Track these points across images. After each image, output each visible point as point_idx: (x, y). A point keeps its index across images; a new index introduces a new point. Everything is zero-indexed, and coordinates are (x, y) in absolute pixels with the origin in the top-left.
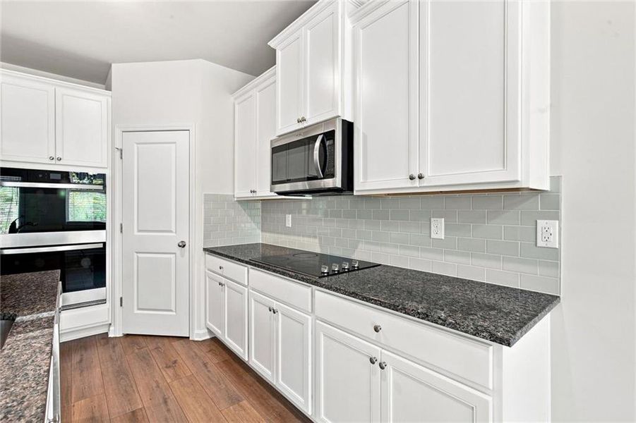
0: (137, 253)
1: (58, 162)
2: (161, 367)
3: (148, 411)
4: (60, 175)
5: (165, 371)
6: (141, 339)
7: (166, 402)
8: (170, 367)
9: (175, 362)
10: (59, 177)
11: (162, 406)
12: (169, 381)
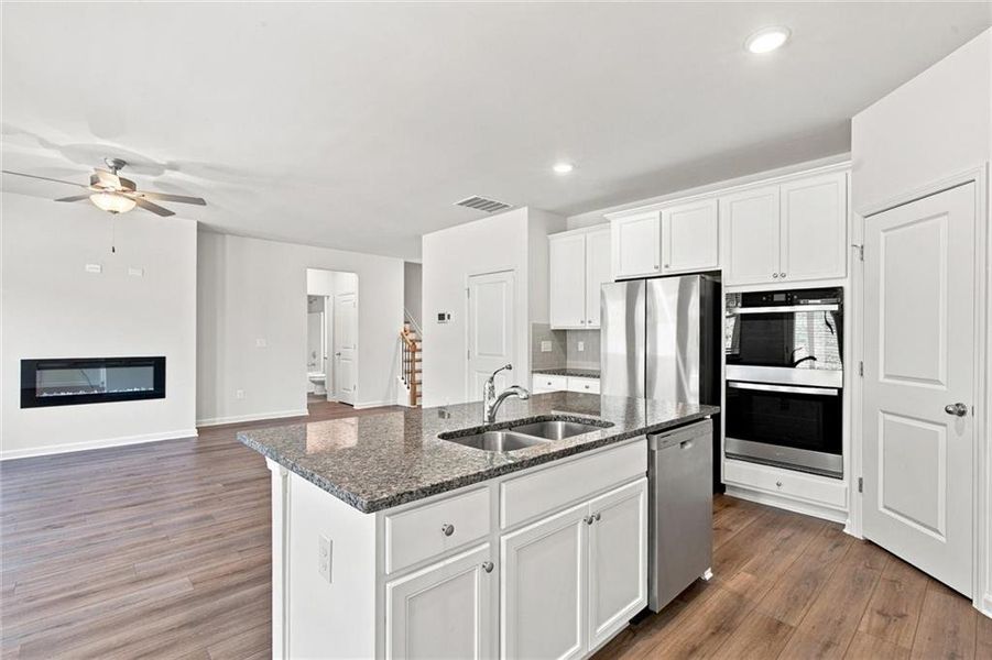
0: (884, 412)
1: (783, 280)
2: (870, 605)
3: (795, 635)
4: (784, 295)
5: (871, 615)
6: (884, 558)
7: (827, 646)
8: (885, 615)
9: (902, 616)
10: (782, 298)
11: (819, 646)
12: (862, 628)
